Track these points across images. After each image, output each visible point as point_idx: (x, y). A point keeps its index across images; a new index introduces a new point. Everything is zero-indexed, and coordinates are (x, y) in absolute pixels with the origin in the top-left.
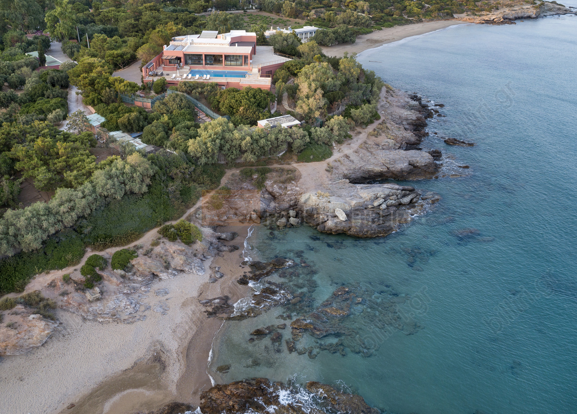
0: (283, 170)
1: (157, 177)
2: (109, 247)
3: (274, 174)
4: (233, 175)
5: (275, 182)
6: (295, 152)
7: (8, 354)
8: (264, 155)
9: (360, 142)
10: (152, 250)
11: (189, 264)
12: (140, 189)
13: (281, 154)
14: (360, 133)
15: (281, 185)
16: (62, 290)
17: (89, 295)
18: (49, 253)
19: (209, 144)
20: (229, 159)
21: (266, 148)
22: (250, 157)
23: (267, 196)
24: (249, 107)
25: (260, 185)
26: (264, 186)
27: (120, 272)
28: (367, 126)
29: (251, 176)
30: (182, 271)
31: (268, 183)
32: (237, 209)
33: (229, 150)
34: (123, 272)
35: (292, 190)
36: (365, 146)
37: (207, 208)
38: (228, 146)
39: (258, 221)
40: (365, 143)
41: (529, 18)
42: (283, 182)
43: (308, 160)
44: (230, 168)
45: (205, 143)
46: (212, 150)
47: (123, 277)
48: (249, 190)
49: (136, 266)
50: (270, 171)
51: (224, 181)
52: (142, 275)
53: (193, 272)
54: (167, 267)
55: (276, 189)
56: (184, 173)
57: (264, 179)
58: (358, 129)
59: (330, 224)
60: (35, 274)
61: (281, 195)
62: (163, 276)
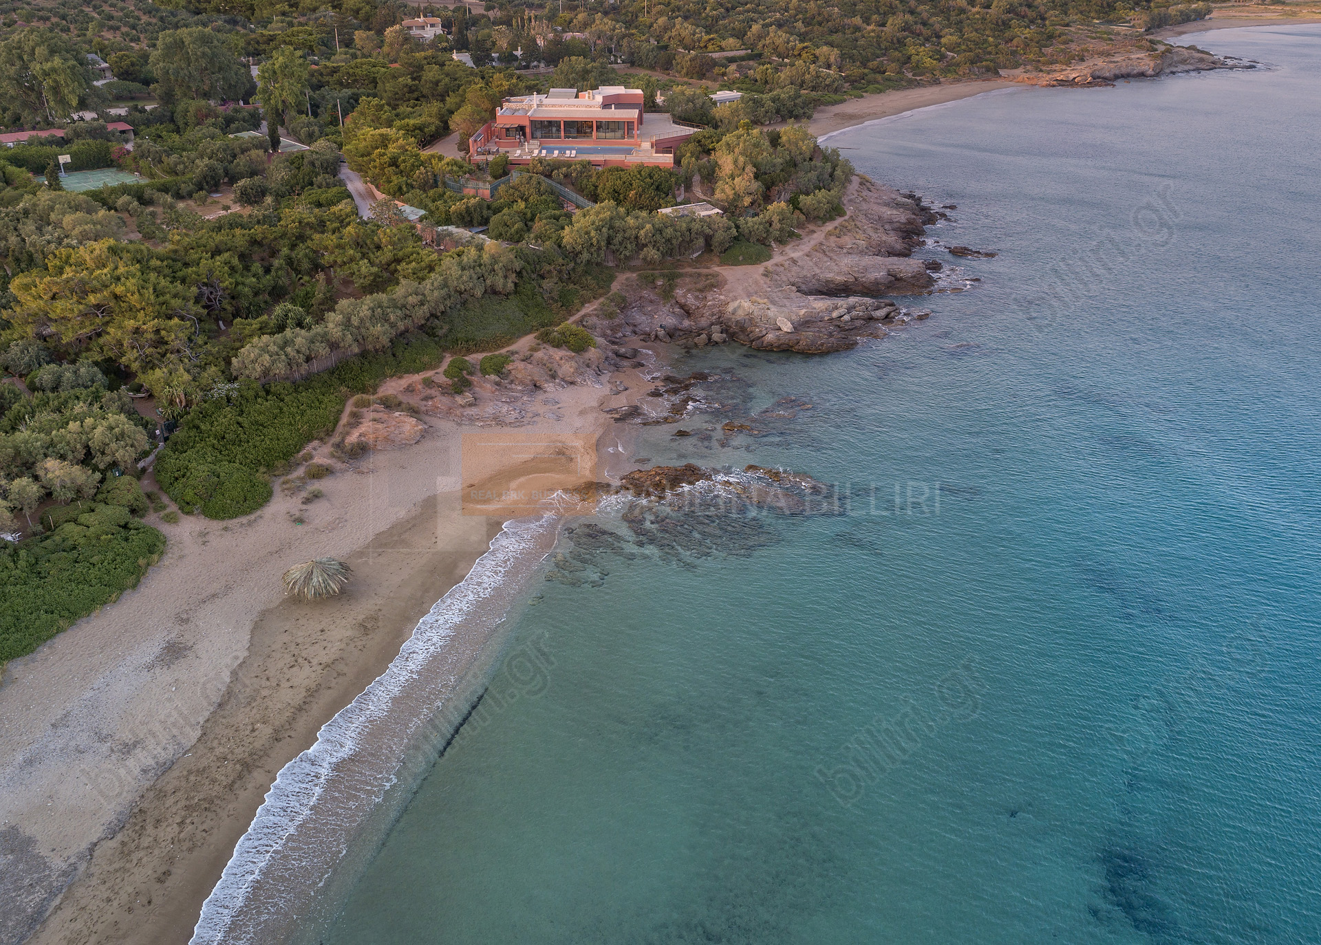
0: (699, 275)
1: (524, 273)
2: (473, 352)
3: (687, 280)
4: (627, 279)
5: (689, 291)
6: (717, 250)
7: (379, 448)
8: (671, 256)
9: (813, 243)
10: (531, 356)
11: (582, 374)
12: (505, 285)
13: (695, 255)
14: (813, 232)
15: (697, 294)
16: (423, 395)
17: (459, 399)
18: (399, 354)
19: (593, 233)
20: (622, 256)
21: (674, 241)
22: (652, 253)
23: (677, 310)
24: (643, 191)
25: (667, 294)
26: (673, 297)
27: (493, 377)
28: (824, 223)
29: (653, 282)
30: (572, 383)
31: (679, 292)
32: (635, 326)
33: (621, 244)
34: (498, 379)
35: (714, 299)
36: (820, 248)
37: (598, 316)
38: (619, 237)
39: (668, 339)
40: (821, 244)
41: (1142, 75)
42: (701, 291)
43: (736, 263)
44: (623, 271)
45: (587, 233)
46: (598, 241)
47: (498, 384)
48: (651, 301)
49: (513, 372)
50: (680, 275)
51: (615, 287)
52: (522, 383)
53: (587, 384)
54: (553, 377)
55: (691, 300)
56: (560, 272)
57: (672, 288)
58: (811, 227)
59: (770, 337)
60: (386, 377)
61: (698, 308)
62: (549, 387)
